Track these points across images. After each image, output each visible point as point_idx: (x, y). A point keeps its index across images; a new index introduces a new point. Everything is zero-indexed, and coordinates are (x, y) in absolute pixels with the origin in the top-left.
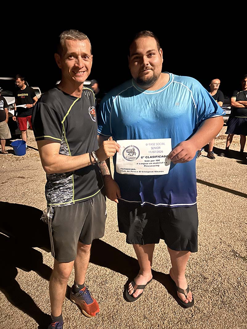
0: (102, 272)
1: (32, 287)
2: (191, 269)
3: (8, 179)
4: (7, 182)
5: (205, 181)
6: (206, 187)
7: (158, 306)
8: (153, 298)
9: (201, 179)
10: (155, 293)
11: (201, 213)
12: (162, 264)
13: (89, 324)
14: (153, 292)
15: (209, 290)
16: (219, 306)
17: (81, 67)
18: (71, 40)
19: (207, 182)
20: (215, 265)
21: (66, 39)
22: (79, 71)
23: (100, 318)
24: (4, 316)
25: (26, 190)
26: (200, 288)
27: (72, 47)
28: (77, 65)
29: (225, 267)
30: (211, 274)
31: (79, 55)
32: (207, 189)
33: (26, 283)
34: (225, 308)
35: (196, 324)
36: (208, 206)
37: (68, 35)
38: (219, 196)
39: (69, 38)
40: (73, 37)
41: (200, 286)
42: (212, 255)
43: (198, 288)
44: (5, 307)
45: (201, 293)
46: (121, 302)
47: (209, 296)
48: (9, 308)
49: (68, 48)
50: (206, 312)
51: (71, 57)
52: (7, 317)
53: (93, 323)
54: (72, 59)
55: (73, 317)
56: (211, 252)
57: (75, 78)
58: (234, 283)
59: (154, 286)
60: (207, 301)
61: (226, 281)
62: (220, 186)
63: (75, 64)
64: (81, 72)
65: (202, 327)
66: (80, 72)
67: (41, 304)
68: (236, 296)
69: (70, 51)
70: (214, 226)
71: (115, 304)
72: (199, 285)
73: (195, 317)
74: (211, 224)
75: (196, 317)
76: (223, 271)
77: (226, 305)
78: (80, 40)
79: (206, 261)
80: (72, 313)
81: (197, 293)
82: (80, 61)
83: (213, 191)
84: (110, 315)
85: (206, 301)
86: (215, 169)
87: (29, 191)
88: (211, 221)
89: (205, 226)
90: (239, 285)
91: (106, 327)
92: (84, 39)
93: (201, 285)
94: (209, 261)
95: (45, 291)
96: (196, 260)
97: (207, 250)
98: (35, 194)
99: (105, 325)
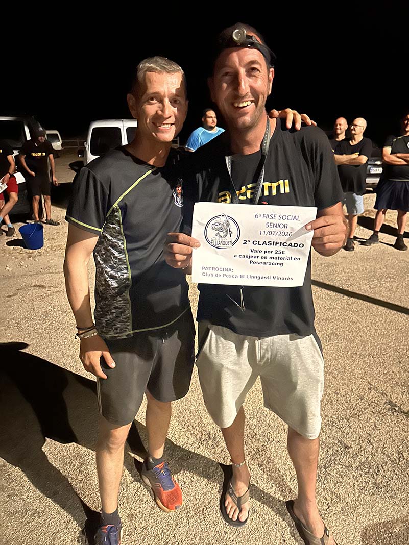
0: (181, 439)
1: (71, 467)
2: (323, 433)
3: (18, 290)
4: (16, 294)
5: (341, 288)
6: (343, 297)
7: (273, 493)
8: (265, 480)
9: (334, 285)
10: (268, 472)
11: (337, 342)
12: (276, 425)
13: (167, 524)
14: (265, 470)
15: (353, 466)
16: (370, 492)
17: (167, 117)
18: (154, 73)
19: (345, 289)
20: (361, 426)
21: (147, 71)
22: (164, 122)
23: (184, 514)
24: (30, 513)
25: (49, 308)
26: (339, 463)
27: (154, 83)
28: (160, 112)
29: (378, 429)
30: (355, 441)
31: (165, 97)
32: (345, 301)
33: (61, 460)
34: (379, 493)
35: (334, 519)
36: (347, 329)
37: (150, 64)
38: (365, 312)
39: (150, 70)
40: (158, 68)
41: (339, 460)
42: (357, 410)
43: (336, 463)
44: (31, 498)
45: (341, 470)
46: (214, 488)
47: (354, 476)
48: (38, 501)
49: (149, 85)
50: (349, 501)
51: (152, 99)
52: (36, 514)
53: (172, 521)
54: (154, 104)
55: (140, 512)
56: (355, 404)
57: (156, 135)
58: (393, 454)
59: (266, 461)
60: (351, 484)
61: (379, 451)
62: (365, 296)
63: (157, 111)
64: (167, 124)
65: (344, 523)
66: (164, 124)
67: (87, 493)
68: (396, 475)
69: (151, 90)
70: (359, 362)
71: (205, 491)
72: (338, 458)
73: (332, 509)
74: (353, 359)
75: (334, 509)
76: (375, 435)
77: (382, 489)
78: (169, 72)
79: (348, 420)
80: (138, 506)
81: (335, 471)
82: (166, 107)
83: (355, 304)
84: (199, 508)
85: (349, 483)
86: (356, 267)
87: (54, 308)
88: (354, 353)
89: (344, 362)
90: (400, 457)
91: (194, 527)
92: (174, 71)
93: (340, 458)
94: (351, 419)
95: (92, 472)
96: (332, 419)
97: (349, 401)
98: (65, 315)
99: (192, 524)
